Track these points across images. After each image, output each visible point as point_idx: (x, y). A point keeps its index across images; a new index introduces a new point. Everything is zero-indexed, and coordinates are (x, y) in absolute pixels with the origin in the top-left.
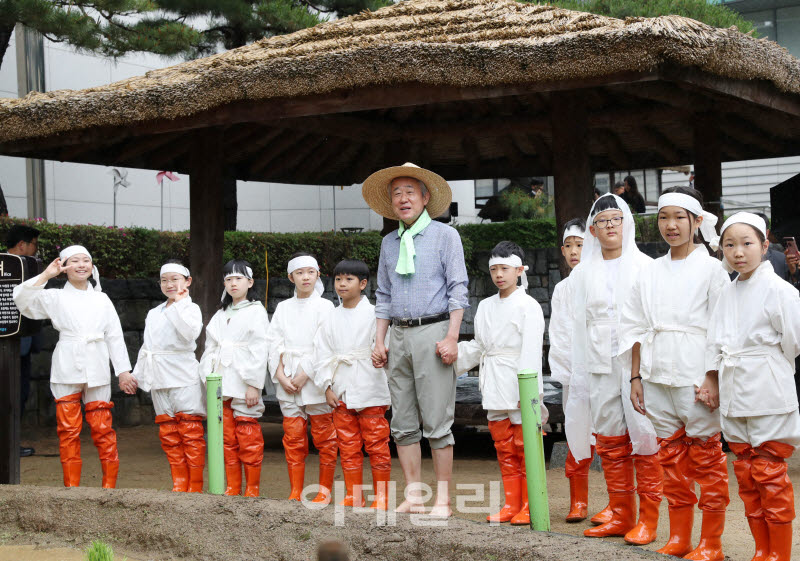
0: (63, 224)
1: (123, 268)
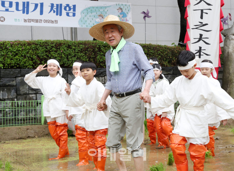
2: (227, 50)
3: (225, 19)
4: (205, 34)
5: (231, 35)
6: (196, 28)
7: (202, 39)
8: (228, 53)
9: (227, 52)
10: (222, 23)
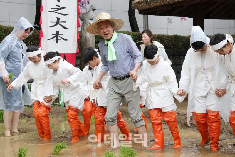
0: (154, 34)
1: (171, 47)
2: (84, 34)
3: (82, 2)
4: (62, 18)
5: (89, 19)
6: (53, 11)
7: (59, 23)
8: (86, 38)
9: (84, 37)
10: (80, 6)
